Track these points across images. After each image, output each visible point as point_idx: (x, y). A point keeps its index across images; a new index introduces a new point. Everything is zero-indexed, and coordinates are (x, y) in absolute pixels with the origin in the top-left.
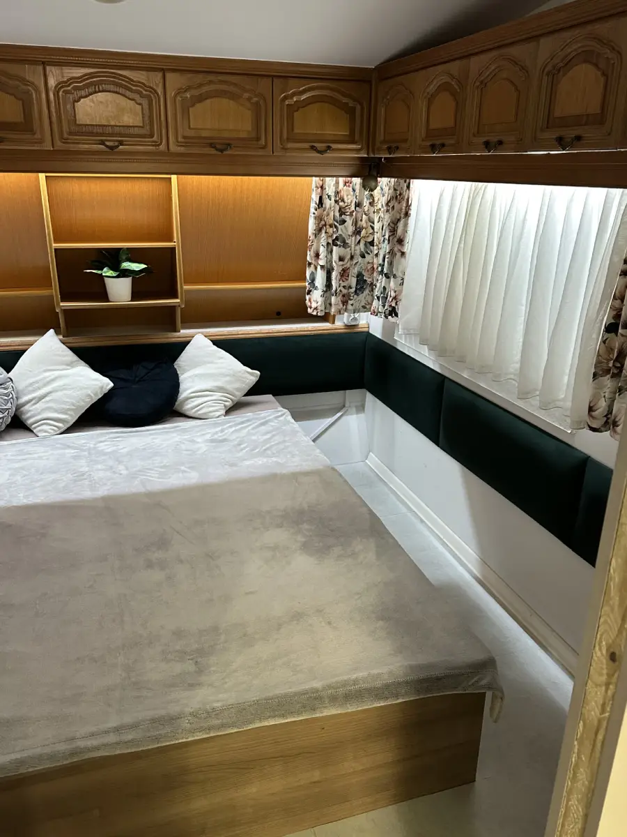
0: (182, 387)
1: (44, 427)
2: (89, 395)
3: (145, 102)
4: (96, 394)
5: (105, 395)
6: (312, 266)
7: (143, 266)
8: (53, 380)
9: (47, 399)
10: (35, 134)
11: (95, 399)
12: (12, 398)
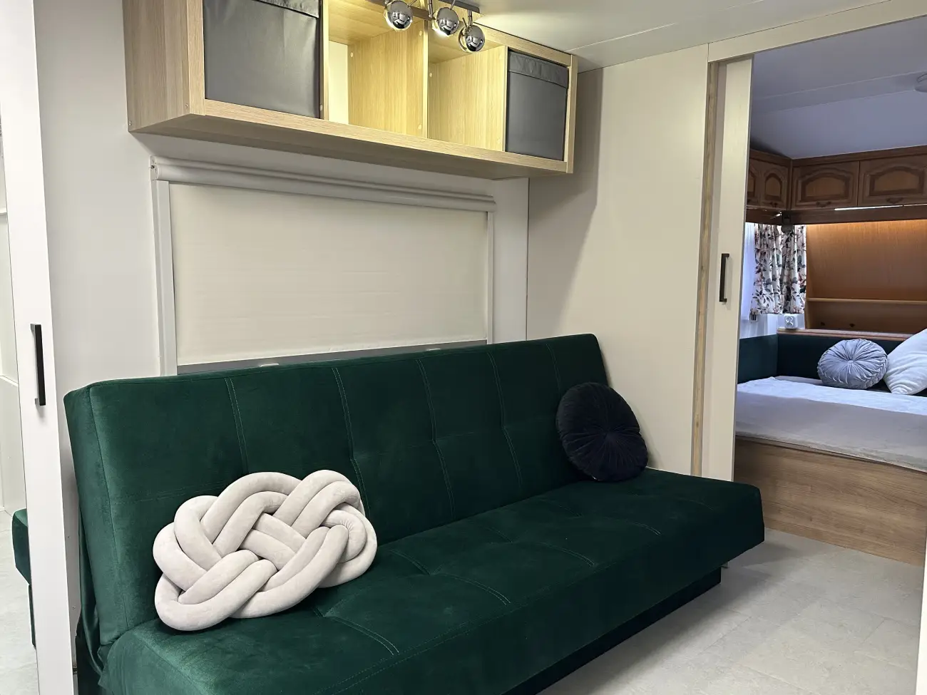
9: (907, 371)
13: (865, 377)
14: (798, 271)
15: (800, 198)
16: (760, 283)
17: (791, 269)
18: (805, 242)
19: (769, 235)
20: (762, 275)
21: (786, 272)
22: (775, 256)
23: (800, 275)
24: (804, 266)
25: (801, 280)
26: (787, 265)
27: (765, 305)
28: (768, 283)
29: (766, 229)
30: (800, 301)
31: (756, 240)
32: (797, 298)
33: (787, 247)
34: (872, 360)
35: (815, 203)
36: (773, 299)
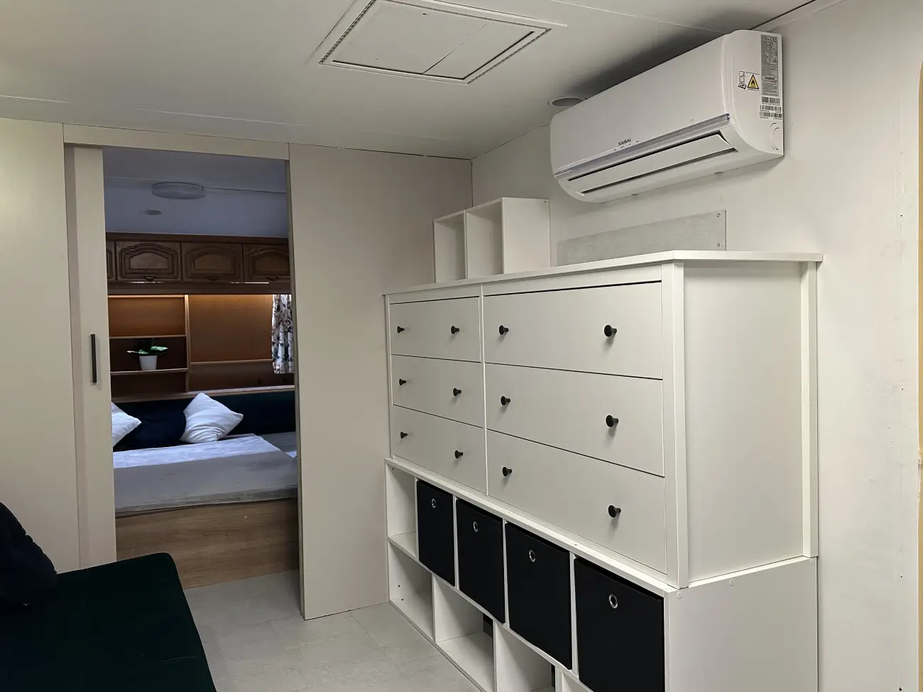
0: (189, 424)
2: (125, 428)
3: (170, 258)
4: (129, 428)
5: (135, 429)
6: (275, 345)
7: (165, 348)
11: (129, 431)
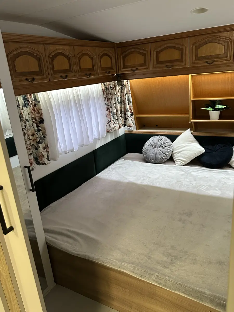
1: (178, 162)
2: (195, 154)
3: (226, 44)
4: (198, 154)
5: (202, 154)
7: (224, 107)
8: (185, 147)
9: (181, 153)
10: (183, 62)
11: (197, 155)
12: (171, 151)
13: (163, 157)
14: (128, 104)
15: (122, 67)
16: (109, 116)
17: (125, 104)
18: (130, 89)
19: (111, 87)
20: (110, 111)
21: (123, 106)
22: (116, 98)
23: (129, 107)
24: (131, 102)
25: (130, 109)
26: (123, 102)
27: (113, 126)
28: (114, 114)
29: (109, 85)
30: (131, 120)
31: (103, 92)
32: (130, 119)
33: (122, 92)
34: (166, 148)
35: (130, 69)
36: (117, 122)
